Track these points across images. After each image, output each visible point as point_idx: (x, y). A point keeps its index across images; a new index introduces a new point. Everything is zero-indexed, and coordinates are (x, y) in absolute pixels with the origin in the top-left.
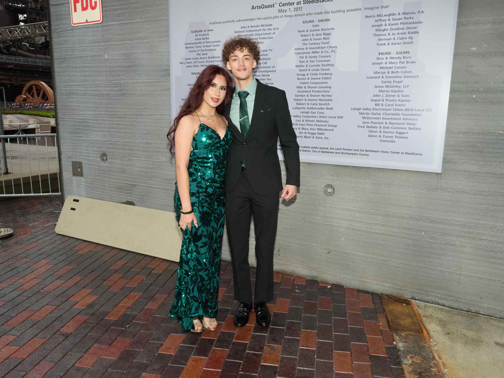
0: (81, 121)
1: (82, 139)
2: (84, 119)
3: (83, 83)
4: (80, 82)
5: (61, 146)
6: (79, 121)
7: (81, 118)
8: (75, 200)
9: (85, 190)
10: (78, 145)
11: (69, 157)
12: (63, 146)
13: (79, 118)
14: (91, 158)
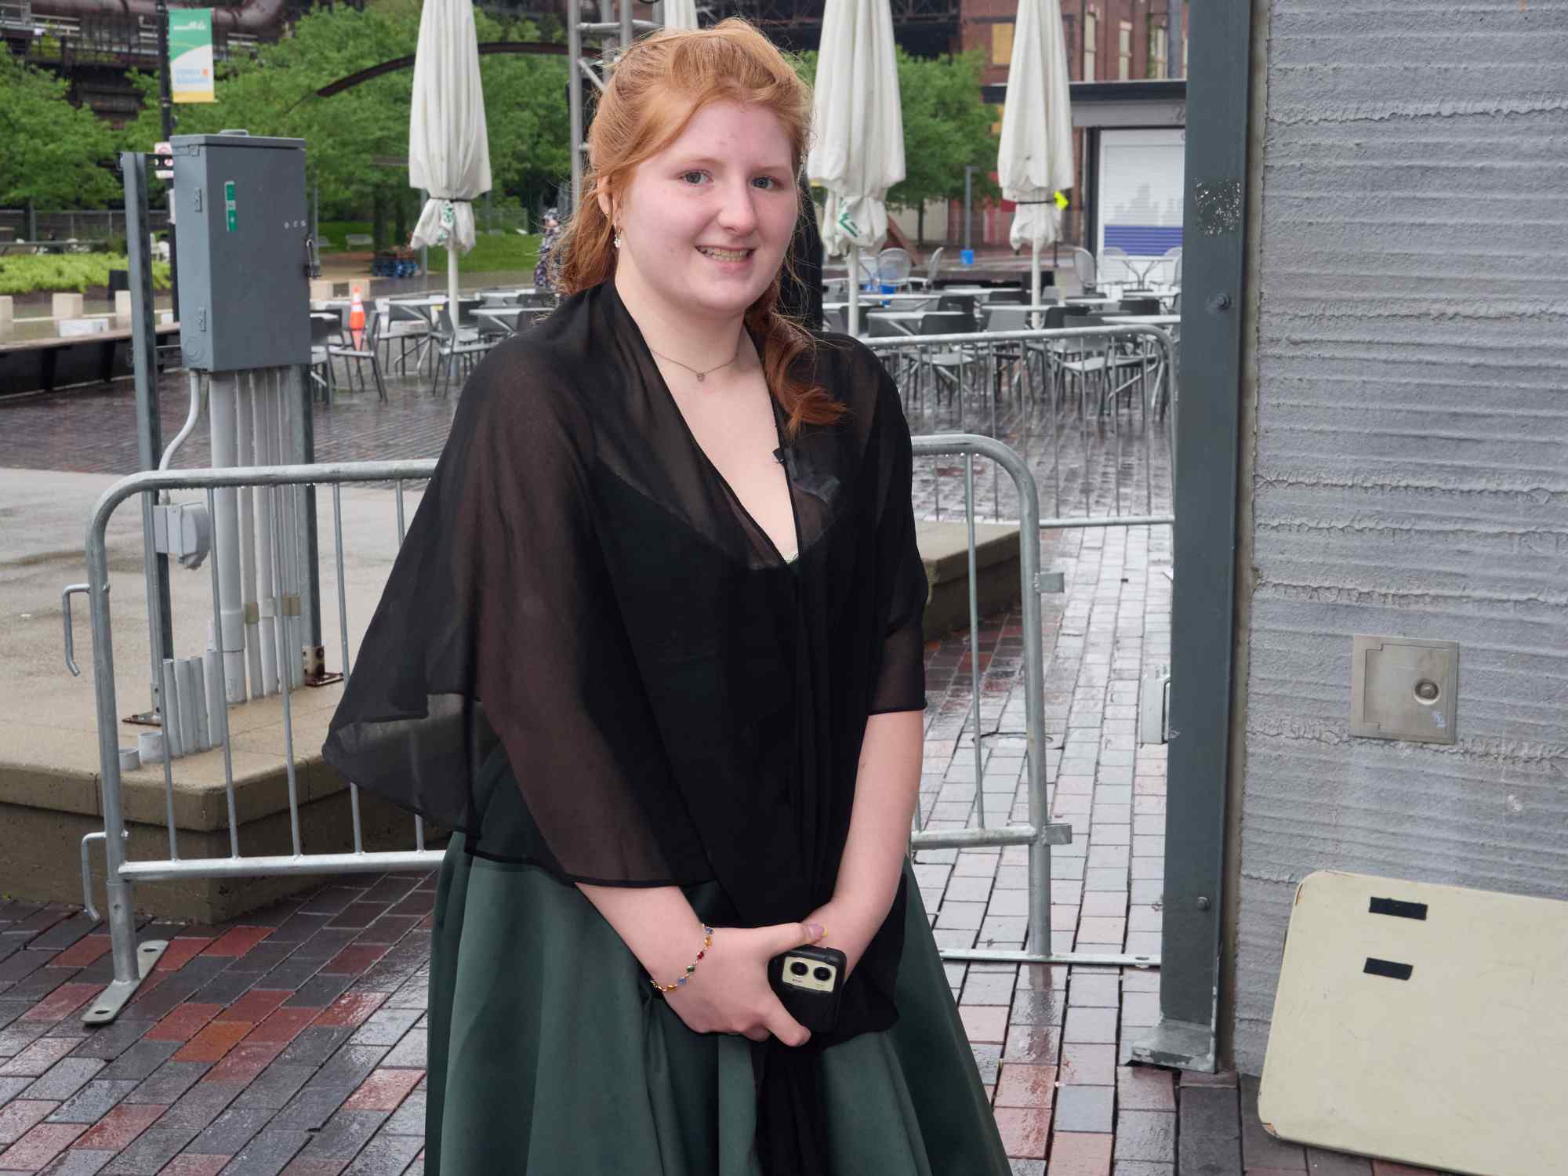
0: (1491, 361)
1: (1480, 485)
2: (1519, 351)
3: (1548, 105)
4: (1522, 96)
5: (1260, 533)
6: (1473, 361)
7: (1486, 341)
8: (1381, 906)
9: (1456, 836)
10: (1436, 527)
11: (1334, 607)
12: (1274, 535)
13: (1474, 341)
14: (1546, 618)
